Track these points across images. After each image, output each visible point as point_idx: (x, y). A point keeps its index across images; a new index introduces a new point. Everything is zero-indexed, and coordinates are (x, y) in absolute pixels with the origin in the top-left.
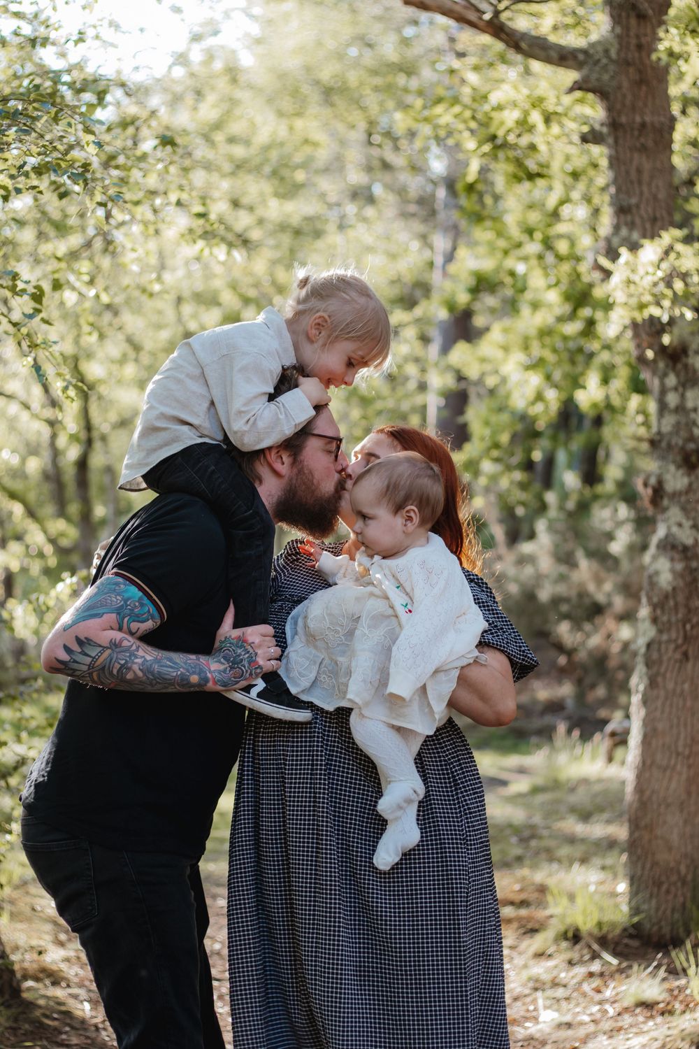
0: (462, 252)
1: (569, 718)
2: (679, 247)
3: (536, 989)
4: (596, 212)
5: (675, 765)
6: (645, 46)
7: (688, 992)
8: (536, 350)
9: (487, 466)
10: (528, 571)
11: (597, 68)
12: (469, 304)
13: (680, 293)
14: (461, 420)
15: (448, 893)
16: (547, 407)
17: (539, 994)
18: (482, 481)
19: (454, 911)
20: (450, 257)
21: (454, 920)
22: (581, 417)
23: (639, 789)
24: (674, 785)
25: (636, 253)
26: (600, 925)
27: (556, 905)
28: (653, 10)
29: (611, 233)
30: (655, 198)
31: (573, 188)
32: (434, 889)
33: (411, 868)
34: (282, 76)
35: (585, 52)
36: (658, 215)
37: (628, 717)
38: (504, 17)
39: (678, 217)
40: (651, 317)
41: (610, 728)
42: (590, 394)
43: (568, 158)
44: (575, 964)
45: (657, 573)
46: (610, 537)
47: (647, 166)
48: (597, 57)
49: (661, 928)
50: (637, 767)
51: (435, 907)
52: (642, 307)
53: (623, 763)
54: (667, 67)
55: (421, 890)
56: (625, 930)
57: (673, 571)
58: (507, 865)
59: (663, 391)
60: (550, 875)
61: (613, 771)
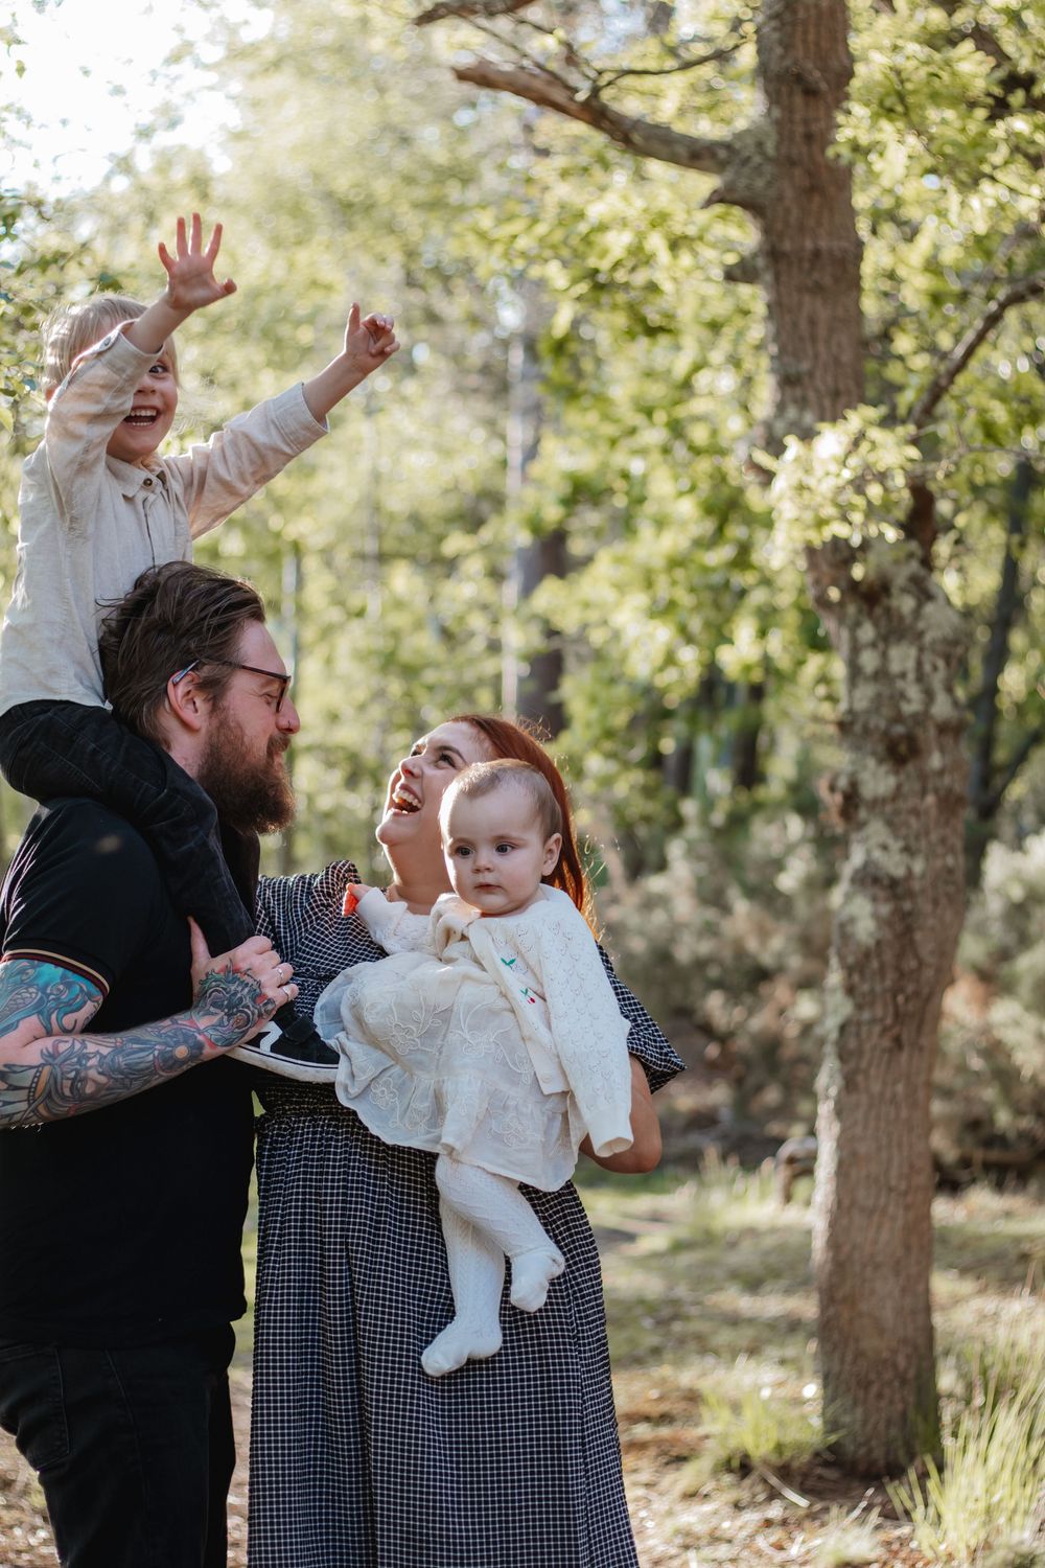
0: (550, 445)
1: (724, 1137)
2: (875, 433)
3: (686, 1547)
4: (748, 381)
5: (886, 1207)
6: (818, 137)
7: (913, 1545)
8: (663, 589)
9: (595, 763)
10: (659, 917)
11: (746, 170)
12: (561, 522)
13: (877, 502)
14: (554, 697)
15: (551, 1419)
16: (682, 674)
17: (691, 1554)
18: (588, 787)
19: (558, 1446)
20: (531, 453)
21: (559, 1459)
22: (731, 688)
23: (834, 1243)
24: (884, 1236)
25: (810, 444)
26: (779, 1448)
27: (714, 1420)
28: (828, 83)
29: (772, 415)
30: (837, 361)
31: (713, 345)
32: (530, 1413)
33: (494, 1382)
34: (275, 185)
35: (728, 146)
36: (841, 386)
37: (812, 1133)
38: (606, 95)
39: (871, 391)
40: (835, 539)
41: (786, 1150)
42: (741, 652)
43: (703, 301)
44: (744, 1508)
45: (852, 920)
46: (778, 865)
47: (823, 314)
48: (746, 154)
49: (870, 1451)
50: (831, 1211)
51: (531, 1440)
52: (821, 523)
53: (808, 1203)
54: (851, 166)
55: (510, 1414)
56: (817, 1454)
57: (875, 916)
58: (637, 1361)
59: (855, 649)
60: (704, 1375)
61: (793, 1215)
